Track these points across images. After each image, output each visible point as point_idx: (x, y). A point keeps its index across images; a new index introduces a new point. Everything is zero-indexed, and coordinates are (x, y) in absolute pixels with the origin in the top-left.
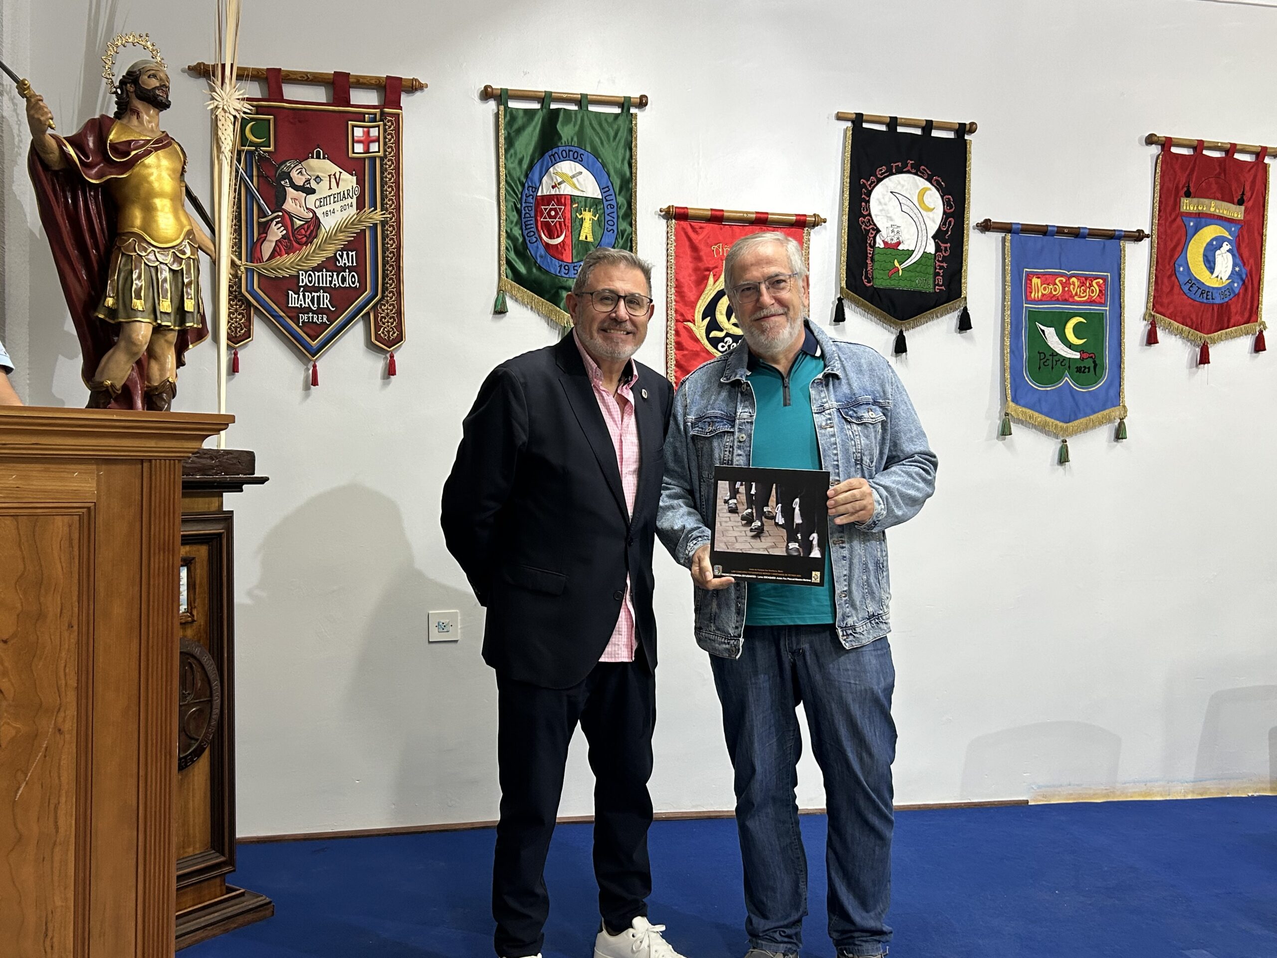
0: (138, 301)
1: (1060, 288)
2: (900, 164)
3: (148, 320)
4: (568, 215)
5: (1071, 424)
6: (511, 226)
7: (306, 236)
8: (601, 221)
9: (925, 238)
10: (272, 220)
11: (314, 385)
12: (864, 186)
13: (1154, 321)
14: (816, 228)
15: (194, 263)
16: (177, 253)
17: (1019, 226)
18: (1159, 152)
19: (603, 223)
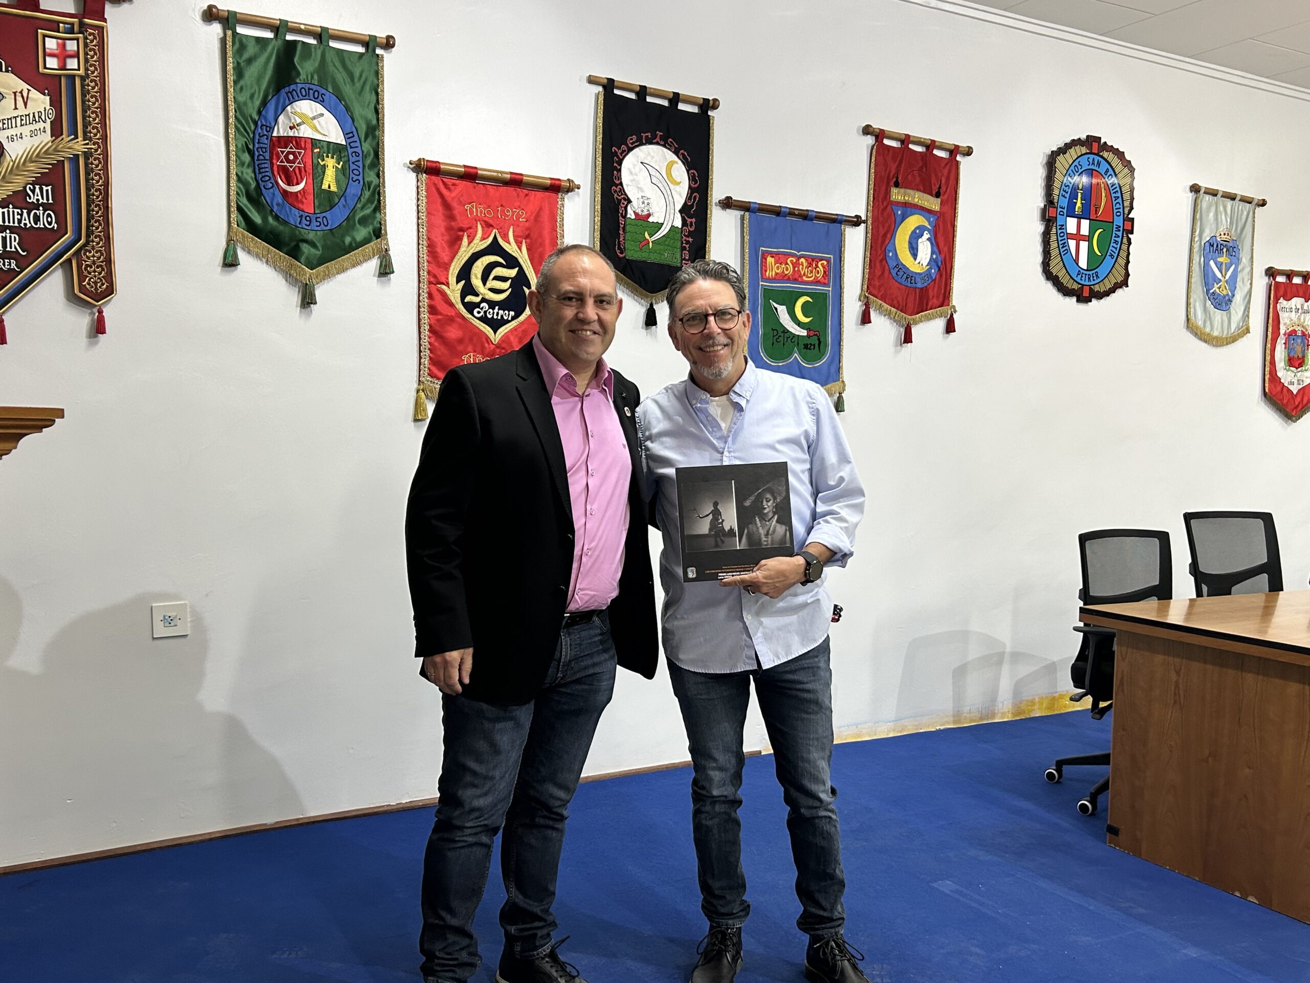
1: (791, 267)
2: (649, 134)
4: (309, 161)
6: (242, 169)
8: (346, 169)
9: (673, 211)
12: (616, 154)
13: (867, 302)
14: (570, 193)
17: (757, 206)
18: (874, 142)
19: (348, 172)
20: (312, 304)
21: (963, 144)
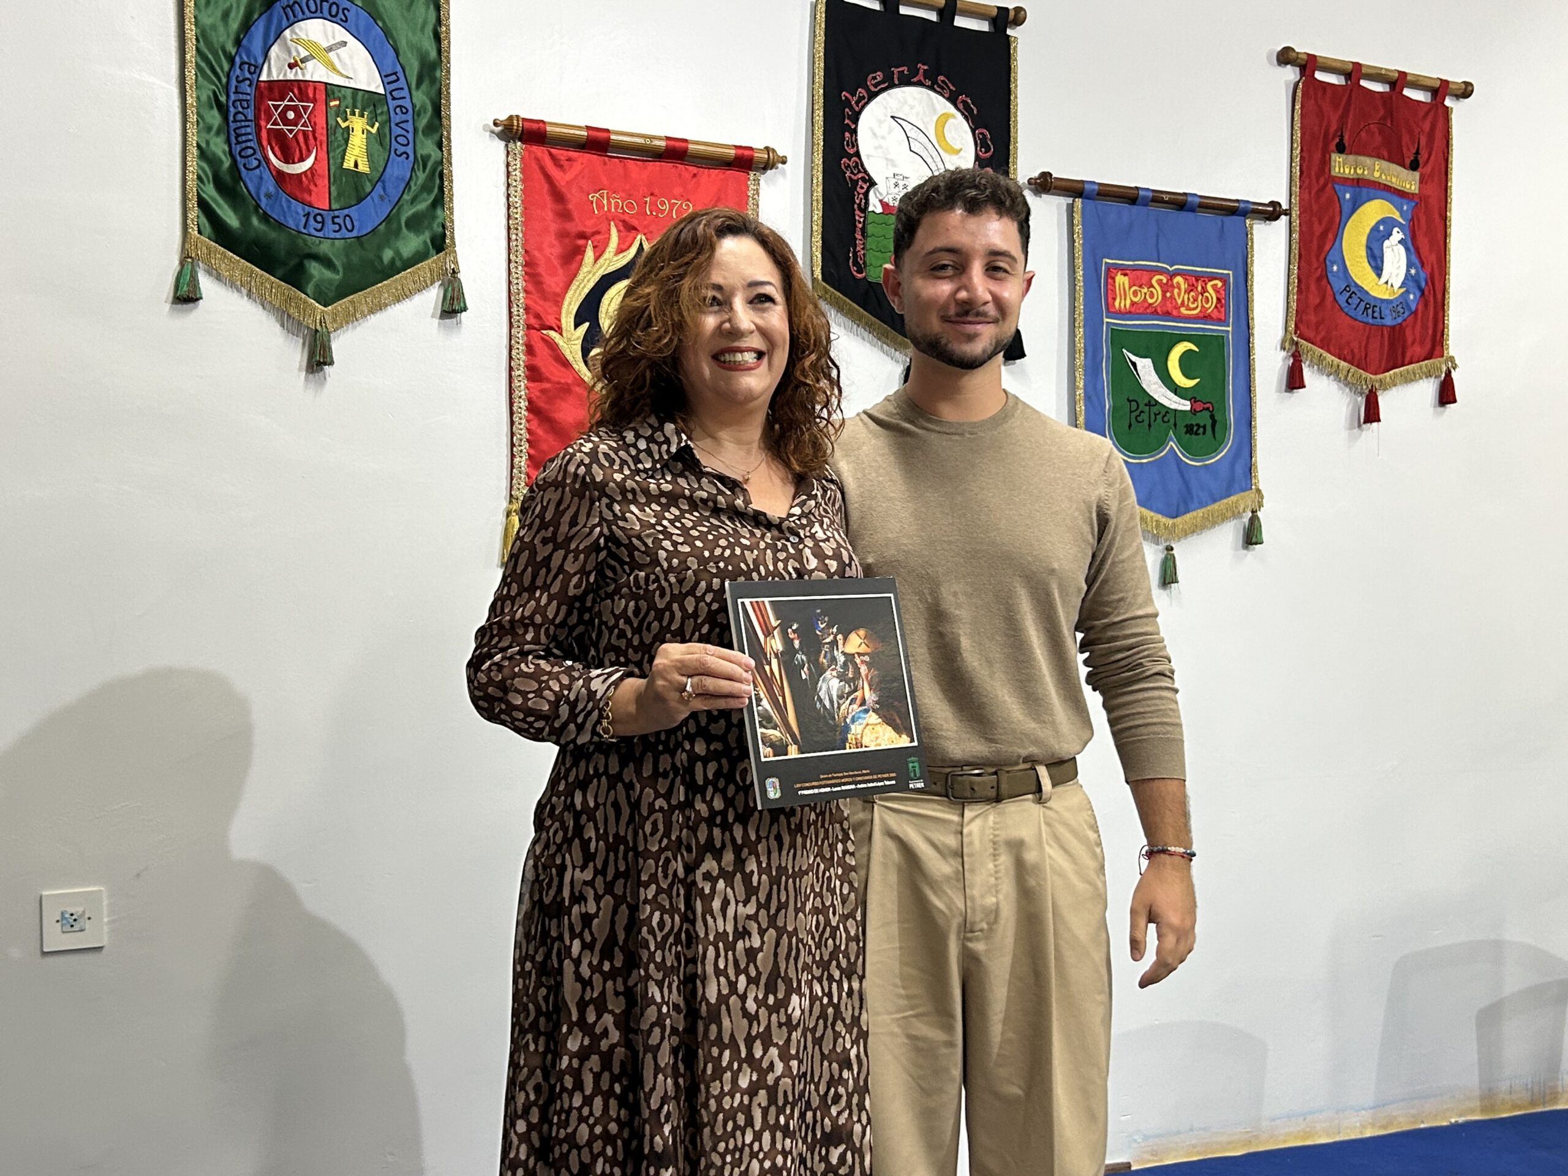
1: (1158, 291)
2: (905, 68)
4: (321, 121)
5: (1179, 520)
6: (208, 137)
8: (385, 135)
13: (1297, 351)
14: (769, 172)
17: (1096, 187)
18: (1298, 78)
19: (388, 140)
20: (325, 364)
21: (1456, 77)
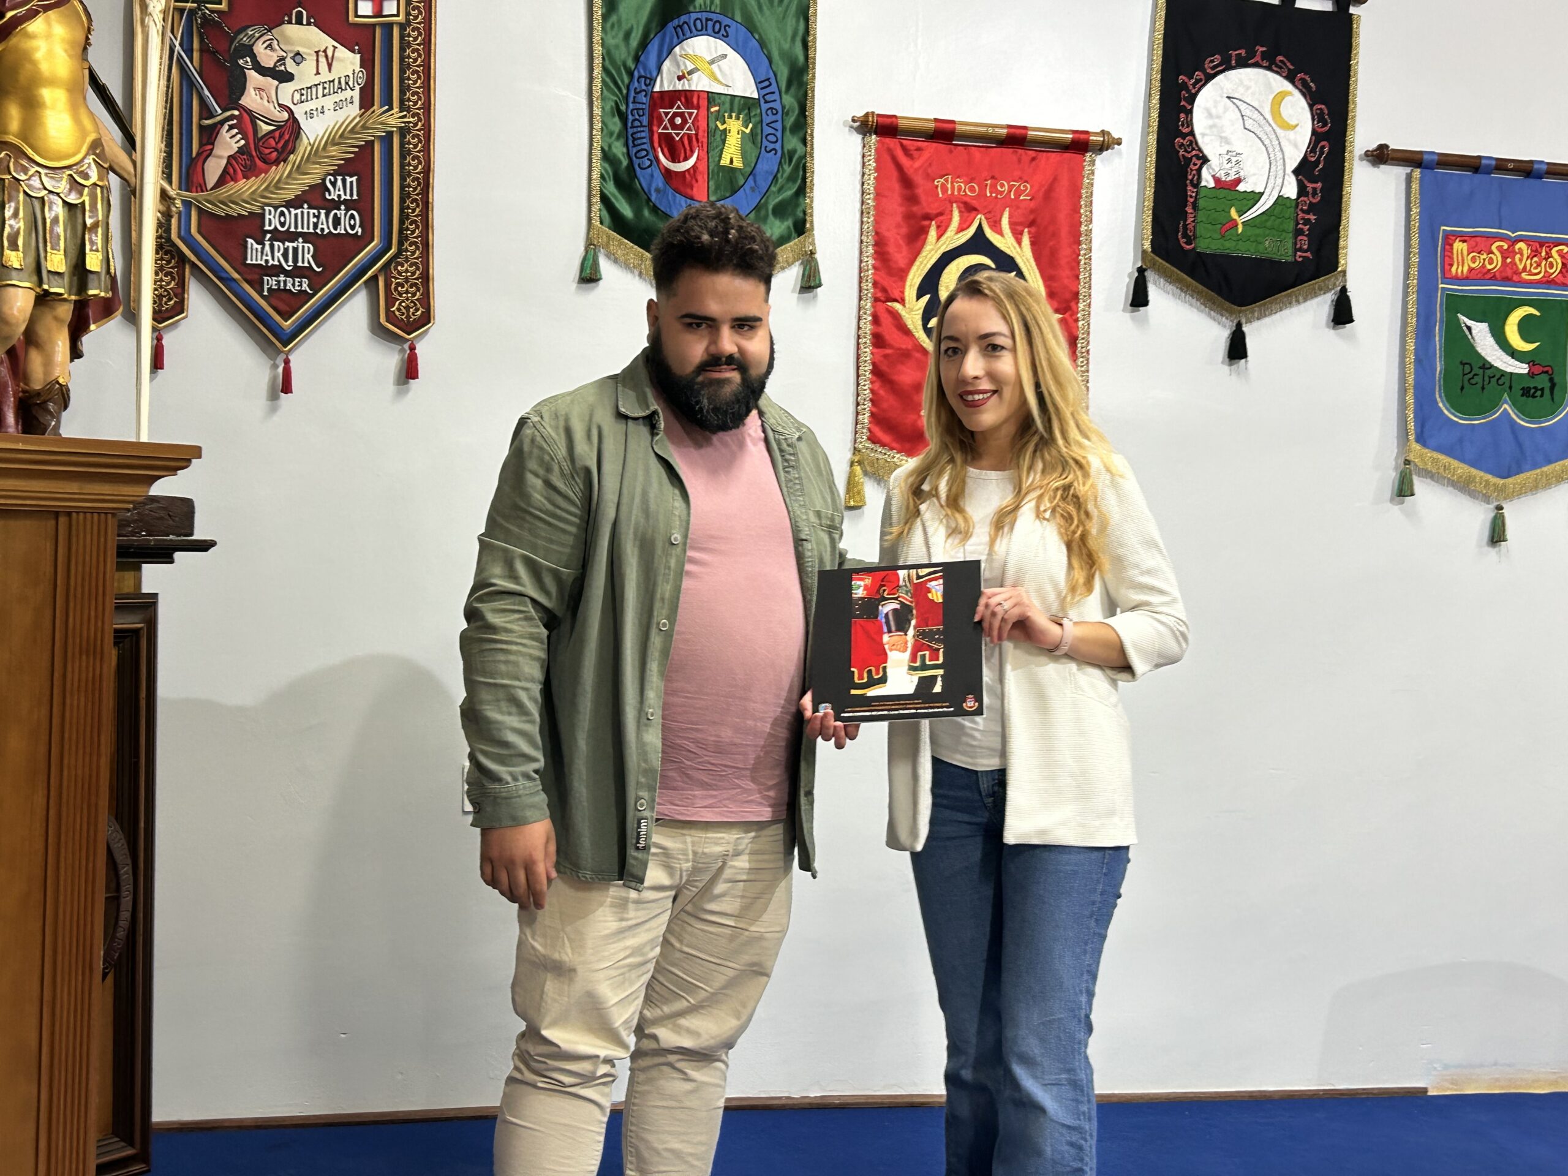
0: (14, 253)
1: (1498, 257)
2: (1243, 52)
3: (28, 285)
4: (703, 124)
5: (1510, 480)
6: (610, 140)
7: (276, 150)
8: (757, 134)
9: (1281, 173)
10: (222, 123)
11: (286, 393)
12: (1184, 86)
14: (1105, 153)
15: (102, 192)
16: (75, 176)
17: (1436, 157)
19: (759, 138)
